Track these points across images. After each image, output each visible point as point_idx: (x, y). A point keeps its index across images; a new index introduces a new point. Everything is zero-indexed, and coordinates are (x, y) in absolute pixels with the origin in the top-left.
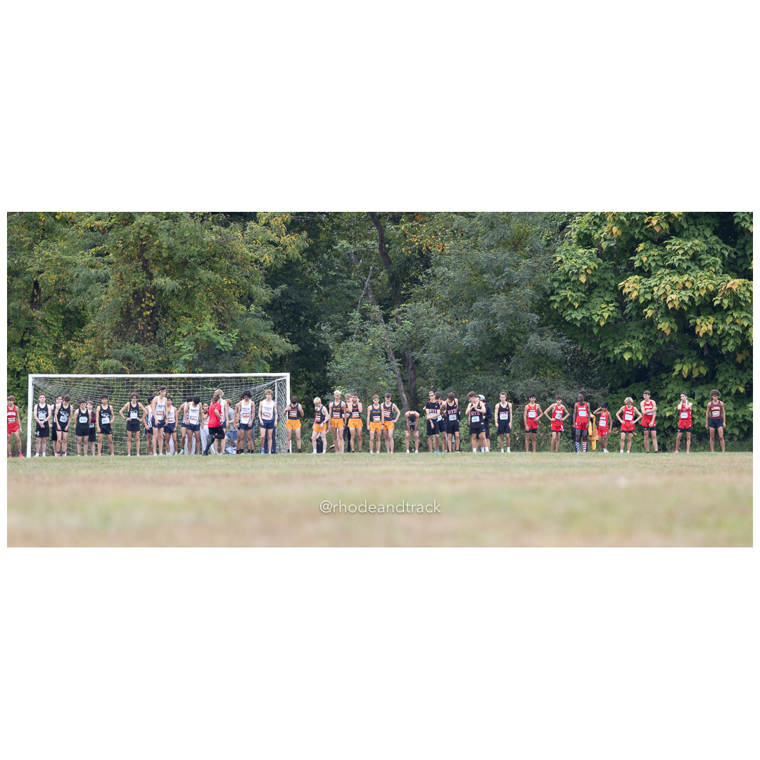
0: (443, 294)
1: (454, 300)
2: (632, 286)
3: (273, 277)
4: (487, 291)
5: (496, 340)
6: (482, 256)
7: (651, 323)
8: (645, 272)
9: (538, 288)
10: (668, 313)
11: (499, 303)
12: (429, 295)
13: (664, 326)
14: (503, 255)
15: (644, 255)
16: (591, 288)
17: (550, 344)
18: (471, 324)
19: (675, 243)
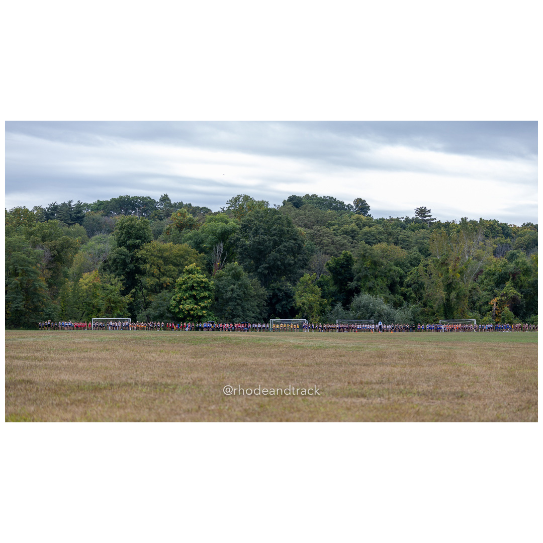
0: (153, 307)
3: (128, 304)
4: (160, 307)
5: (161, 314)
6: (159, 302)
7: (184, 312)
8: (183, 305)
9: (167, 307)
11: (162, 309)
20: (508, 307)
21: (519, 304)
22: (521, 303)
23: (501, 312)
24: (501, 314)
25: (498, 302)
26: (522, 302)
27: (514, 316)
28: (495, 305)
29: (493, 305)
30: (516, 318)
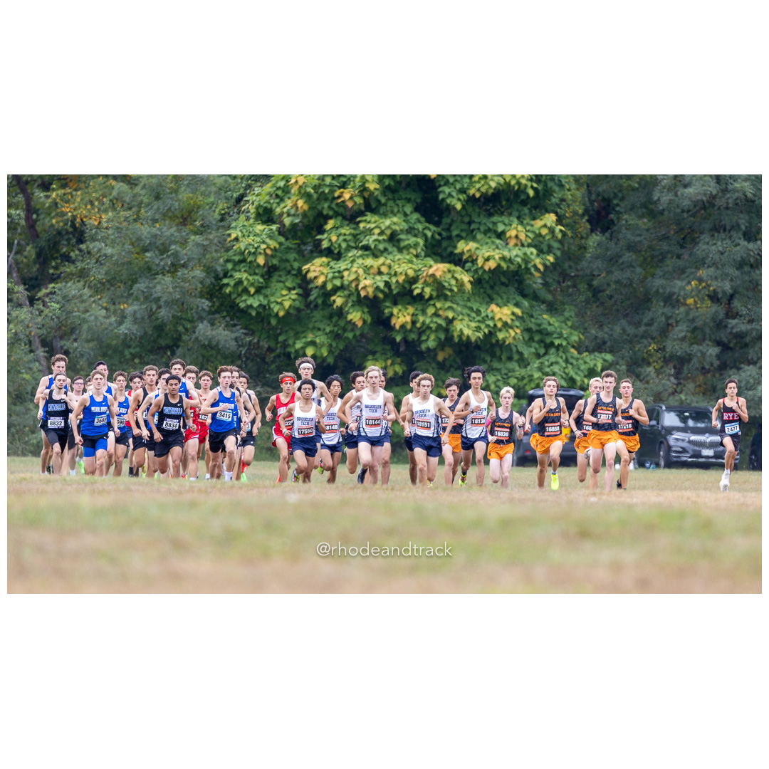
0: (98, 274)
1: (111, 282)
2: (318, 269)
4: (150, 271)
5: (160, 328)
6: (145, 230)
7: (340, 313)
8: (334, 254)
9: (209, 270)
10: (361, 302)
11: (164, 286)
12: (82, 274)
13: (355, 316)
14: (169, 230)
15: (334, 233)
16: (270, 271)
17: (223, 334)
18: (130, 308)
19: (369, 221)
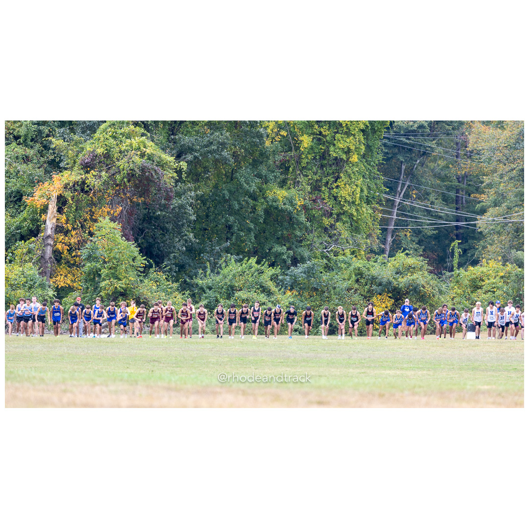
20: (113, 219)
21: (165, 207)
22: (176, 202)
23: (81, 244)
24: (84, 252)
25: (68, 195)
26: (179, 195)
27: (141, 261)
28: (53, 207)
29: (45, 209)
30: (153, 273)
